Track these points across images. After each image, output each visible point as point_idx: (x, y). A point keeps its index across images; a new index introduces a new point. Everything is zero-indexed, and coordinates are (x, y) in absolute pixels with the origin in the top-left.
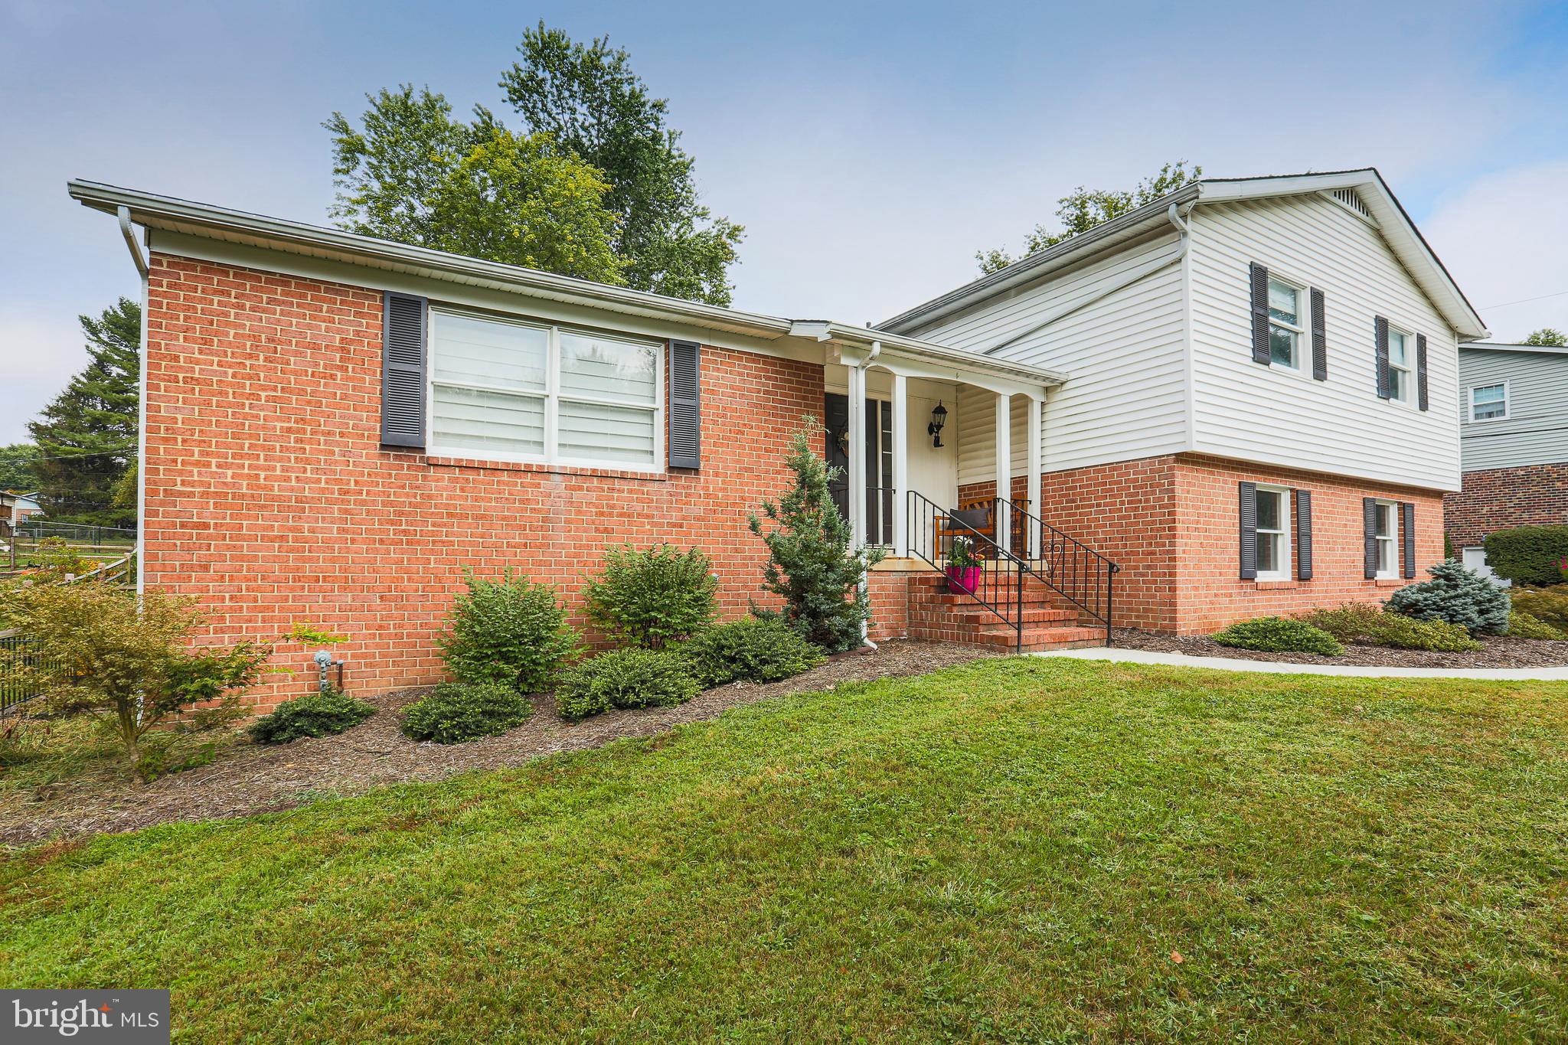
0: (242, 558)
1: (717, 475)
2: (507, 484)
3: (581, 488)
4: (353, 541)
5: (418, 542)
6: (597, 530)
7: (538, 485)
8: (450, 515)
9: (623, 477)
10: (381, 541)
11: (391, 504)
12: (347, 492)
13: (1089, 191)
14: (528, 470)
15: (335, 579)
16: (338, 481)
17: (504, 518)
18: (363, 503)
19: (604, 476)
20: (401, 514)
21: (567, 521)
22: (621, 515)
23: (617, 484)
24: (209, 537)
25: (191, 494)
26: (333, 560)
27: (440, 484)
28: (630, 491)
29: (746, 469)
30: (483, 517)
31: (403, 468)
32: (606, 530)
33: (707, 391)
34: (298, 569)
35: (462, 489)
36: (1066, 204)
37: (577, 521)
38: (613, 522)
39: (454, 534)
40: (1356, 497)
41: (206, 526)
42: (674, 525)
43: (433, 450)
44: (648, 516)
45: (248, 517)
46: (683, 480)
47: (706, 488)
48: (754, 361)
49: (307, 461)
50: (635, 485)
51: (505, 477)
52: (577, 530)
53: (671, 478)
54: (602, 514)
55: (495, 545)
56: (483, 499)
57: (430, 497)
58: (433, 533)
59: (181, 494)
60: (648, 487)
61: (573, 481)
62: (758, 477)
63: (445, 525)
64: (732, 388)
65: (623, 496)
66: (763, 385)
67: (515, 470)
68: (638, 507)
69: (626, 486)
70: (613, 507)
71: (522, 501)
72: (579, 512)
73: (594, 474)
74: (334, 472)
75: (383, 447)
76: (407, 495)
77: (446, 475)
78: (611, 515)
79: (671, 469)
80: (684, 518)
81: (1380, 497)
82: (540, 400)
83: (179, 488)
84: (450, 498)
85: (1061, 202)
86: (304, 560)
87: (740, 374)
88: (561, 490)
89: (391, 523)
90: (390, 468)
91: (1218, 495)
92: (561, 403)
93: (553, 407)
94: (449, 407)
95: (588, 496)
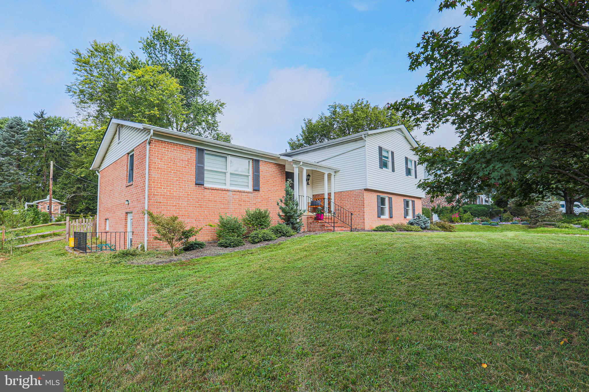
0: (168, 210)
1: (263, 192)
3: (235, 195)
4: (190, 207)
5: (203, 207)
7: (226, 194)
8: (209, 201)
9: (244, 192)
10: (195, 207)
11: (197, 198)
12: (188, 195)
13: (337, 104)
15: (186, 216)
16: (187, 192)
17: (220, 202)
18: (191, 197)
19: (240, 192)
20: (199, 200)
21: (233, 203)
22: (244, 201)
23: (243, 194)
24: (161, 205)
25: (158, 195)
26: (186, 211)
27: (207, 193)
28: (245, 195)
30: (215, 201)
31: (199, 189)
32: (240, 205)
33: (261, 171)
34: (179, 213)
35: (211, 195)
36: (331, 107)
38: (242, 203)
39: (210, 205)
40: (402, 198)
41: (161, 202)
42: (254, 204)
43: (207, 185)
44: (249, 202)
45: (169, 201)
46: (256, 193)
47: (261, 195)
48: (271, 164)
49: (181, 187)
51: (220, 192)
52: (235, 205)
53: (253, 193)
54: (240, 201)
55: (218, 208)
56: (216, 197)
57: (205, 196)
58: (206, 205)
59: (156, 195)
60: (249, 194)
61: (234, 193)
62: (272, 192)
63: (208, 203)
64: (266, 170)
65: (244, 196)
66: (273, 170)
67: (222, 190)
68: (247, 199)
70: (242, 199)
71: (223, 198)
72: (235, 200)
74: (186, 190)
75: (196, 184)
76: (200, 196)
77: (209, 191)
78: (241, 201)
79: (254, 190)
80: (256, 202)
81: (407, 199)
83: (156, 193)
84: (209, 197)
85: (329, 106)
86: (180, 211)
87: (268, 167)
88: (231, 195)
89: (197, 202)
90: (197, 189)
91: (373, 198)
92: (230, 174)
93: (228, 175)
94: (207, 175)
95: (237, 196)
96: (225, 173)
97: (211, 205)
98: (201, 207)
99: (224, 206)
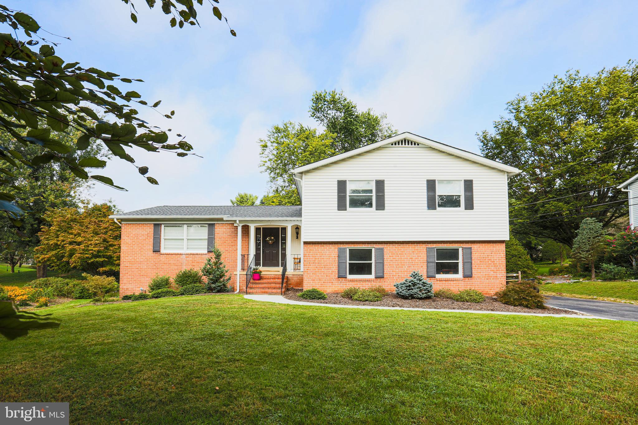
3: (189, 257)
4: (148, 269)
6: (192, 266)
7: (180, 257)
8: (164, 263)
9: (197, 254)
10: (153, 269)
11: (154, 262)
12: (148, 260)
14: (178, 254)
16: (146, 258)
17: (174, 264)
18: (150, 262)
19: (193, 254)
20: (156, 263)
21: (186, 264)
22: (197, 262)
23: (196, 256)
25: (126, 262)
26: (145, 272)
27: (162, 258)
29: (226, 251)
30: (170, 264)
33: (217, 234)
35: (166, 258)
37: (188, 264)
38: (195, 264)
39: (165, 267)
40: (421, 247)
43: (163, 251)
44: (202, 262)
49: (142, 255)
50: (200, 256)
51: (174, 256)
52: (188, 266)
53: (208, 253)
54: (193, 262)
55: (172, 269)
56: (170, 260)
57: (161, 260)
58: (161, 267)
60: (203, 256)
61: (187, 256)
63: (163, 265)
64: (223, 232)
65: (197, 258)
67: (176, 254)
68: (200, 261)
69: (198, 256)
70: (195, 260)
71: (177, 260)
72: (188, 262)
73: (191, 254)
74: (146, 256)
75: (154, 251)
76: (157, 260)
77: (163, 256)
78: (195, 262)
82: (183, 239)
83: (124, 260)
84: (164, 260)
86: (141, 272)
87: (225, 229)
89: (154, 265)
90: (155, 255)
91: (326, 252)
92: (188, 239)
93: (185, 241)
94: (168, 243)
95: (190, 259)
98: (157, 269)
99: (178, 267)
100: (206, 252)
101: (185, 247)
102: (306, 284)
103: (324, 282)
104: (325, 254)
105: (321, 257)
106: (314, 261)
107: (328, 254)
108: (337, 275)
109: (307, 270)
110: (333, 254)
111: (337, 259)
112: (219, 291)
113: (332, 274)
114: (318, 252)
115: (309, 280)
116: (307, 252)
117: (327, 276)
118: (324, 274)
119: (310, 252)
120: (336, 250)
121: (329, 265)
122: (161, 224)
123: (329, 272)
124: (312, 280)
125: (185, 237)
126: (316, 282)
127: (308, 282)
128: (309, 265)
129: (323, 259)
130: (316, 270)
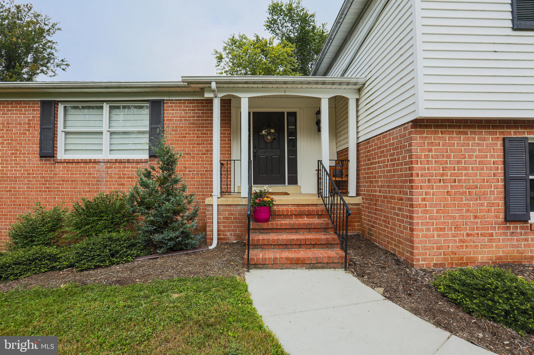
2: (83, 167)
3: (112, 167)
5: (52, 191)
6: (118, 184)
7: (95, 167)
8: (63, 181)
9: (128, 161)
10: (40, 191)
11: (43, 177)
12: (29, 174)
14: (90, 161)
16: (27, 170)
17: (82, 181)
18: (34, 177)
19: (121, 162)
20: (46, 181)
21: (106, 181)
22: (128, 178)
23: (126, 165)
26: (25, 198)
27: (59, 169)
28: (132, 167)
29: (187, 154)
30: (74, 181)
31: (47, 164)
32: (122, 184)
33: (168, 120)
35: (67, 171)
37: (110, 181)
39: (64, 188)
43: (60, 156)
48: (191, 103)
49: (18, 164)
50: (134, 165)
51: (82, 165)
52: (110, 184)
53: (150, 161)
54: (120, 178)
55: (78, 192)
56: (74, 174)
57: (56, 174)
58: (57, 188)
60: (140, 165)
61: (108, 165)
62: (193, 157)
63: (61, 184)
64: (180, 117)
65: (129, 170)
66: (196, 113)
67: (86, 162)
68: (135, 174)
69: (130, 165)
70: (125, 174)
71: (88, 174)
72: (111, 177)
73: (116, 161)
74: (26, 167)
75: (41, 157)
76: (48, 174)
77: (61, 165)
78: (124, 178)
79: (150, 156)
84: (63, 174)
87: (184, 110)
88: (104, 169)
89: (44, 184)
90: (43, 164)
91: (474, 151)
92: (112, 133)
93: (106, 136)
94: (72, 140)
95: (114, 170)
96: (101, 133)
97: (66, 188)
98: (49, 191)
99: (90, 188)
100: (146, 156)
101: (106, 146)
102: (421, 242)
103: (468, 235)
104: (470, 157)
105: (459, 162)
106: (443, 175)
107: (477, 157)
108: (502, 215)
109: (424, 199)
110: (492, 156)
111: (501, 171)
112: (172, 250)
113: (489, 211)
114: (451, 151)
115: (428, 230)
116: (422, 151)
117: (475, 217)
118: (468, 211)
119: (430, 151)
120: (500, 143)
121: (481, 187)
122: (57, 103)
123: (482, 205)
124: (437, 229)
125: (105, 128)
126: (447, 235)
127: (426, 236)
128: (428, 187)
129: (466, 169)
130: (446, 199)
